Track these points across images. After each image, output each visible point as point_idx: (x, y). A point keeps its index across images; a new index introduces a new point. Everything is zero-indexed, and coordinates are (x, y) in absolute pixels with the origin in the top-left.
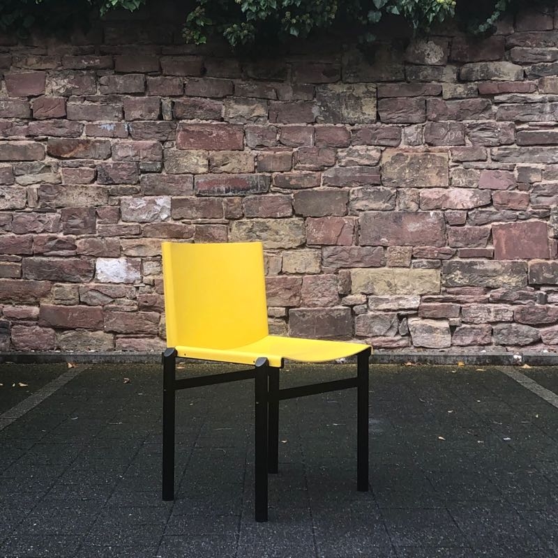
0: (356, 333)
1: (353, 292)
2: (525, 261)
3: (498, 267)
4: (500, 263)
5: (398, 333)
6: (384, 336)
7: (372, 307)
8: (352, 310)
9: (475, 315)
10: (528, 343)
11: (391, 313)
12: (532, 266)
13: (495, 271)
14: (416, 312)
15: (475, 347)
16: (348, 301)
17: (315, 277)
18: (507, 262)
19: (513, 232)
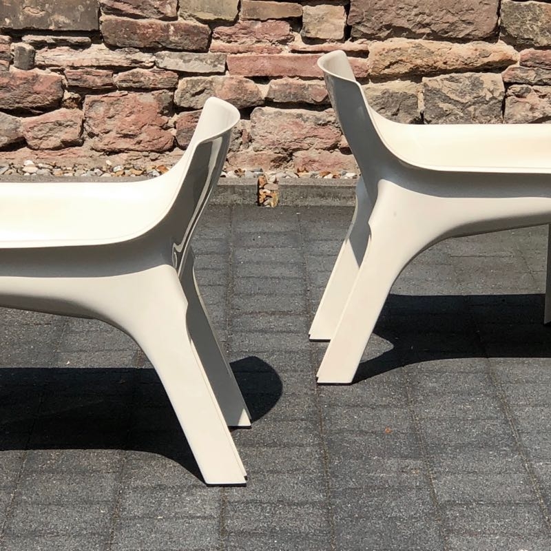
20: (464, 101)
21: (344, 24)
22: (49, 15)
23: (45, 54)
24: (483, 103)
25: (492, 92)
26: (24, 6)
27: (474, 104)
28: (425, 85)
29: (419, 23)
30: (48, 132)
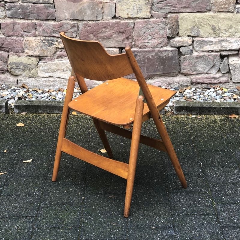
0: (182, 71)
1: (180, 35)
5: (219, 71)
6: (207, 73)
7: (197, 49)
8: (179, 50)
11: (213, 54)
14: (237, 52)
16: (176, 43)
17: (145, 22)
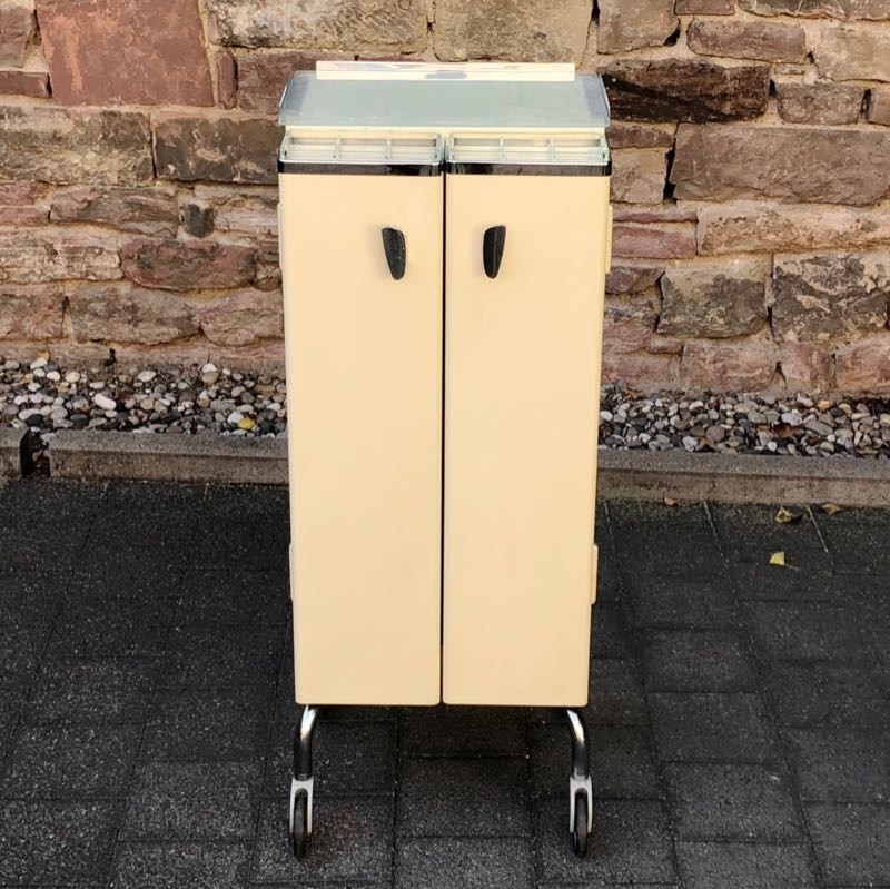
2: (144, 110)
3: (65, 126)
4: (68, 116)
9: (12, 261)
10: (165, 338)
12: (162, 127)
13: (56, 138)
15: (24, 345)
18: (90, 112)
19: (99, 24)
20: (832, 292)
21: (663, 182)
22: (231, 160)
23: (227, 216)
24: (860, 295)
25: (876, 281)
26: (196, 147)
27: (848, 297)
28: (778, 269)
29: (776, 181)
30: (236, 324)
